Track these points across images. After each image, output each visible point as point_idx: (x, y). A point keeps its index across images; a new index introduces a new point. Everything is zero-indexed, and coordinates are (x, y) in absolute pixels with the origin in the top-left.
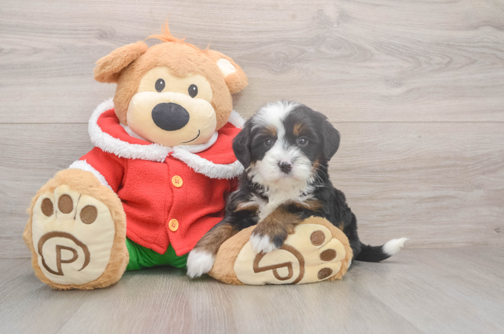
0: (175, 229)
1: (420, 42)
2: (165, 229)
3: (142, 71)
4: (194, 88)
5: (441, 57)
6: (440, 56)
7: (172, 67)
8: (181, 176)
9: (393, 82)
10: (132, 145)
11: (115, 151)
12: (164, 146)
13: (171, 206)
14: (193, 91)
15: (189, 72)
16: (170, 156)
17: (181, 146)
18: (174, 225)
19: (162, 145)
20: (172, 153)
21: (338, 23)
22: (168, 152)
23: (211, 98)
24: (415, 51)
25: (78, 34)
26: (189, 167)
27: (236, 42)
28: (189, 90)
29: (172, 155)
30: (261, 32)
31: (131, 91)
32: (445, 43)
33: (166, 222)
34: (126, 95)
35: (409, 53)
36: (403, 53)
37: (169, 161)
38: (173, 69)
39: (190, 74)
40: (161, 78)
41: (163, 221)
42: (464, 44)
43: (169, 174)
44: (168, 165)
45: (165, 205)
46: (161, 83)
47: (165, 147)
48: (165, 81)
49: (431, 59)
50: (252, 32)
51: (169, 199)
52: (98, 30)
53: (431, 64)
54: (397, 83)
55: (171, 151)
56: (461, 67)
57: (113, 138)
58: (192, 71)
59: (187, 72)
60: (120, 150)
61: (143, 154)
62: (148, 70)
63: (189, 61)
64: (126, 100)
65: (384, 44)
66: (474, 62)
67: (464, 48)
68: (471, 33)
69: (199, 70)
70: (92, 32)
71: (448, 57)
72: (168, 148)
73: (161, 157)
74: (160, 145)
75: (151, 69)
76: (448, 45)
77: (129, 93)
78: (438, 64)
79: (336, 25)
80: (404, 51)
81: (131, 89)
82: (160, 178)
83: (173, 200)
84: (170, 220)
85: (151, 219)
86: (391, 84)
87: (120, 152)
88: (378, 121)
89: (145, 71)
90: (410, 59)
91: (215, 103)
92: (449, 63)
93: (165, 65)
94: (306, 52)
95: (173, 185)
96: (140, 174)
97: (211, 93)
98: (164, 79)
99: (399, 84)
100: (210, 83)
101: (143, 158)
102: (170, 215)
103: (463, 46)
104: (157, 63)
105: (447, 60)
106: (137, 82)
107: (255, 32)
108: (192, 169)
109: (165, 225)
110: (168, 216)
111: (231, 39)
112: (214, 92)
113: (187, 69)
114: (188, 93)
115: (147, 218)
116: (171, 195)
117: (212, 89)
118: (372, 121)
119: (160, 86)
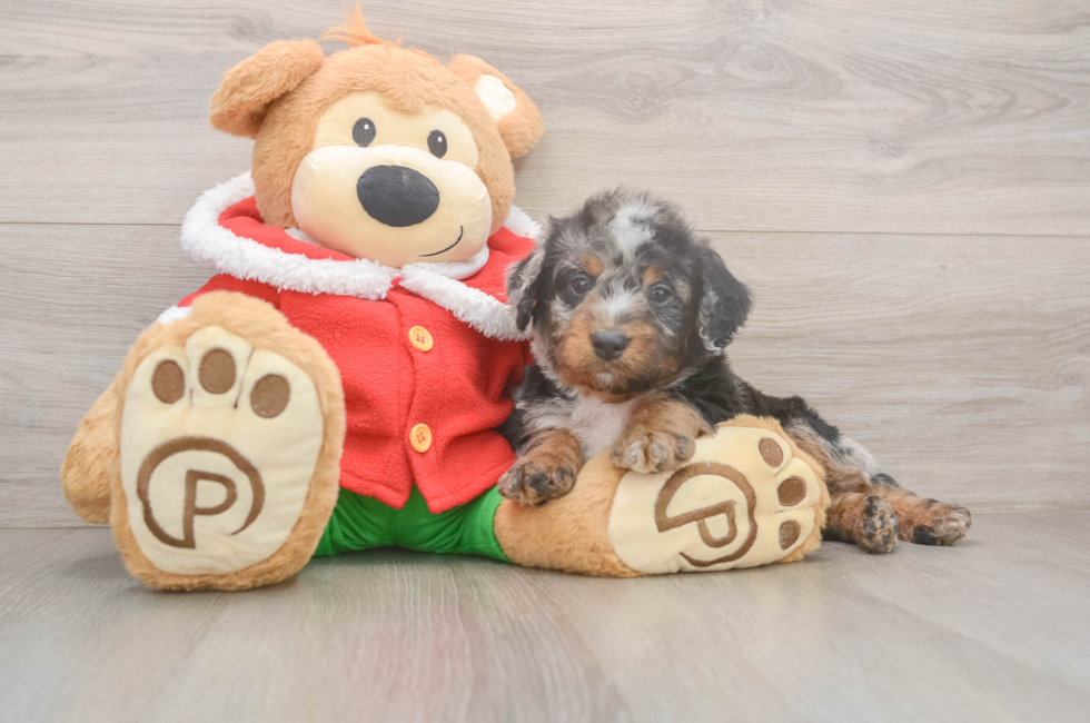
0: (424, 446)
1: (946, 58)
2: (404, 449)
3: (320, 105)
4: (440, 139)
5: (991, 92)
6: (989, 88)
7: (391, 91)
8: (427, 327)
9: (886, 143)
10: (312, 261)
11: (273, 275)
12: (382, 264)
13: (413, 393)
14: (438, 145)
15: (427, 103)
16: (397, 287)
17: (421, 264)
18: (421, 438)
19: (377, 262)
20: (399, 279)
21: (767, 13)
22: (390, 279)
23: (476, 162)
24: (934, 77)
25: (189, 25)
26: (442, 309)
27: (541, 51)
28: (429, 143)
29: (401, 284)
30: (596, 28)
31: (298, 147)
32: (1000, 60)
33: (404, 433)
34: (286, 156)
35: (921, 82)
36: (907, 80)
37: (397, 296)
38: (390, 96)
39: (428, 108)
40: (365, 116)
41: (397, 429)
42: (1042, 65)
43: (402, 325)
44: (396, 306)
45: (398, 392)
46: (366, 127)
47: (384, 268)
48: (375, 123)
49: (970, 96)
50: (576, 28)
51: (407, 379)
52: (234, 16)
53: (969, 107)
54: (894, 148)
55: (397, 275)
56: (1035, 115)
57: (267, 248)
58: (433, 102)
59: (423, 102)
60: (288, 271)
61: (342, 281)
62: (335, 101)
63: (422, 81)
64: (286, 167)
65: (865, 60)
66: (1063, 104)
67: (1041, 73)
68: (1057, 41)
69: (447, 101)
70: (218, 21)
71: (1005, 91)
72: (392, 270)
73: (379, 291)
74: (372, 261)
75: (340, 98)
76: (1007, 65)
77: (294, 151)
78: (984, 107)
79: (761, 17)
80: (911, 77)
81: (297, 143)
82: (383, 335)
83: (415, 379)
84: (412, 426)
85: (368, 426)
86: (883, 148)
87: (288, 276)
88: (853, 230)
89: (325, 105)
90: (923, 95)
91: (484, 171)
92: (1008, 105)
93: (373, 88)
94: (696, 74)
95: (412, 347)
96: (336, 328)
97: (474, 152)
98: (372, 119)
99: (898, 150)
100: (471, 128)
101: (339, 292)
102: (412, 415)
103: (1039, 69)
104: (355, 85)
105: (1003, 98)
106: (311, 130)
107: (582, 28)
108: (451, 312)
109: (403, 439)
110: (407, 419)
111: (529, 43)
112: (480, 150)
113: (422, 97)
114: (428, 149)
115: (360, 425)
116: (411, 370)
117: (477, 142)
118: (840, 230)
119: (363, 133)
